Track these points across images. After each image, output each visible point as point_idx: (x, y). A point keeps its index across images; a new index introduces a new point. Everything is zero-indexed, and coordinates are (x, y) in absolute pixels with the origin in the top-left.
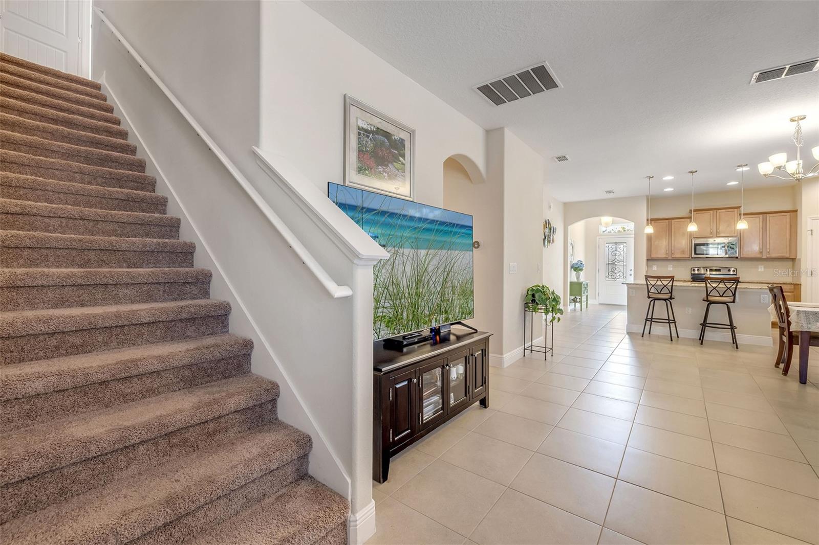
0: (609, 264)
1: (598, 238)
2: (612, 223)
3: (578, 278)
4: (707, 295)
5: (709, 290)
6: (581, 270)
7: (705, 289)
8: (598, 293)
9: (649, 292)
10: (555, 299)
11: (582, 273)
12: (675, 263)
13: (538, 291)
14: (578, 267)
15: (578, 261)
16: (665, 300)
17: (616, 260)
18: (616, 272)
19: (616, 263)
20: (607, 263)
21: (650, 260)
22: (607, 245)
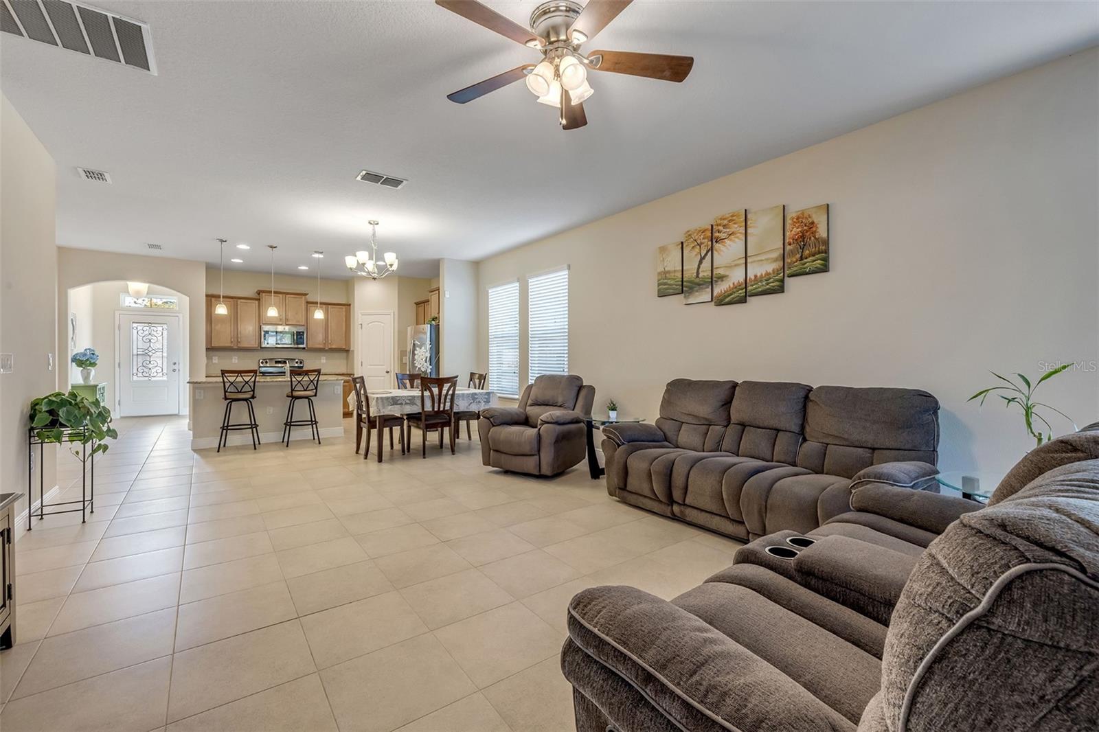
0: (137, 355)
1: (117, 313)
2: (147, 294)
3: (86, 378)
4: (292, 390)
5: (294, 384)
6: (93, 364)
7: (290, 383)
8: (119, 401)
9: (225, 392)
10: (100, 413)
11: (93, 371)
12: (241, 354)
13: (64, 403)
14: (88, 360)
15: (86, 350)
16: (246, 400)
17: (150, 349)
18: (150, 366)
19: (150, 354)
20: (135, 352)
21: (211, 349)
22: (135, 325)
